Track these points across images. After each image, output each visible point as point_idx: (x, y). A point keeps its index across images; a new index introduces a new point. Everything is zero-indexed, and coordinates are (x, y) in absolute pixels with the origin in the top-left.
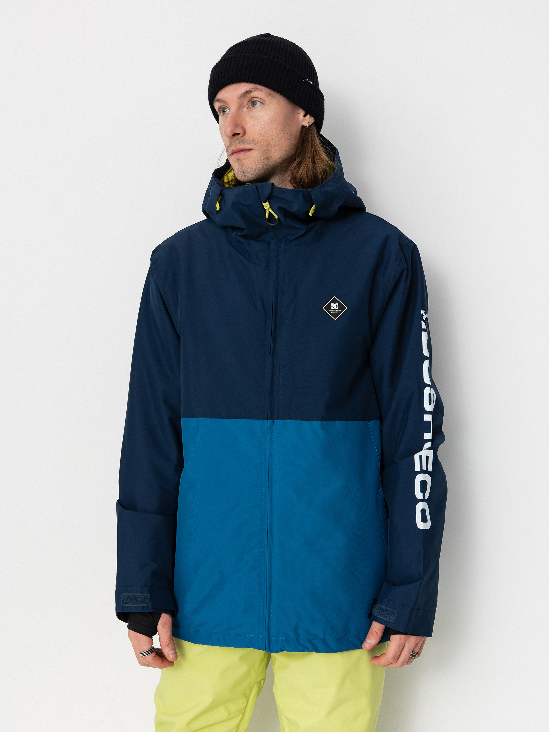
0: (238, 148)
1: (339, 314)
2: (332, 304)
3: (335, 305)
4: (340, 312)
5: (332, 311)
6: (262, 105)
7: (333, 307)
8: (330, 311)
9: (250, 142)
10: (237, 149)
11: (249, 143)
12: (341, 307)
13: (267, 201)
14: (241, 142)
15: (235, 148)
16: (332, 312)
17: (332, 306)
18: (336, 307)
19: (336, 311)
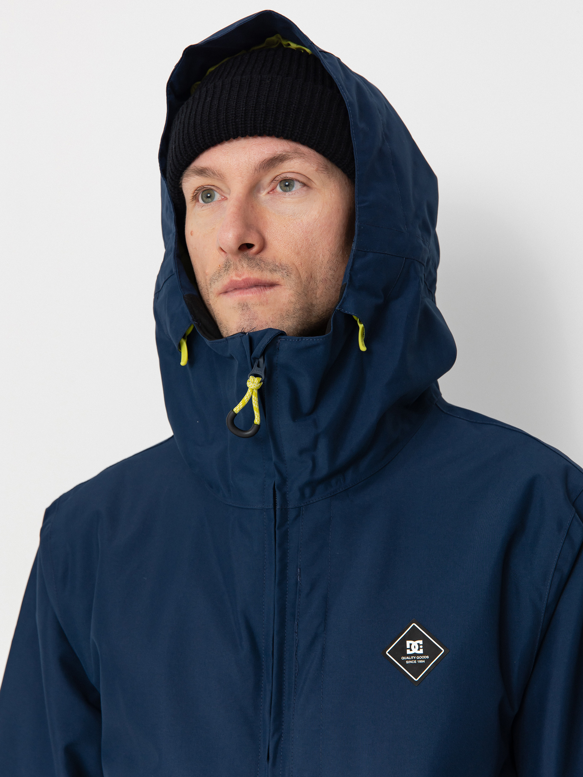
0: (247, 279)
1: (424, 666)
2: (408, 642)
3: (415, 643)
4: (428, 661)
5: (408, 658)
6: (305, 188)
7: (411, 650)
8: (403, 658)
9: (274, 268)
10: (243, 280)
11: (273, 271)
12: (428, 648)
14: (254, 265)
15: (240, 277)
16: (407, 662)
17: (408, 646)
18: (419, 650)
19: (417, 660)
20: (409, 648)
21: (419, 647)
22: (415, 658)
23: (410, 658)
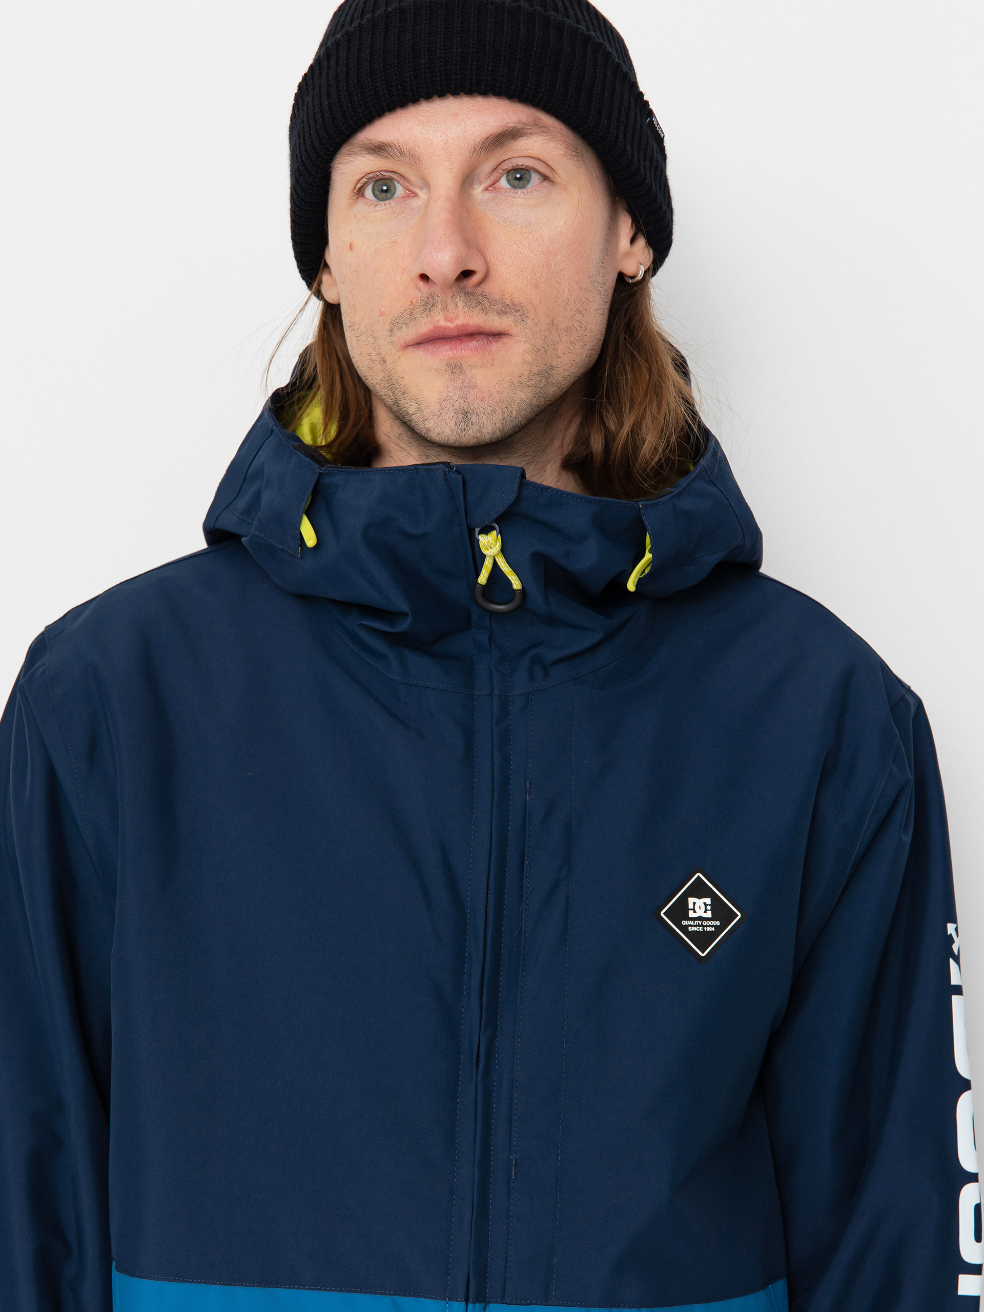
0: (463, 325)
1: (714, 935)
2: (691, 900)
3: (700, 902)
4: (719, 930)
5: (691, 923)
7: (695, 912)
8: (684, 923)
9: (503, 309)
10: (456, 327)
11: (502, 313)
12: (719, 910)
13: (494, 529)
14: (474, 304)
15: (451, 322)
16: (690, 929)
17: (691, 906)
18: (705, 912)
19: (704, 926)
20: (692, 908)
21: (706, 907)
22: (700, 923)
23: (694, 923)
